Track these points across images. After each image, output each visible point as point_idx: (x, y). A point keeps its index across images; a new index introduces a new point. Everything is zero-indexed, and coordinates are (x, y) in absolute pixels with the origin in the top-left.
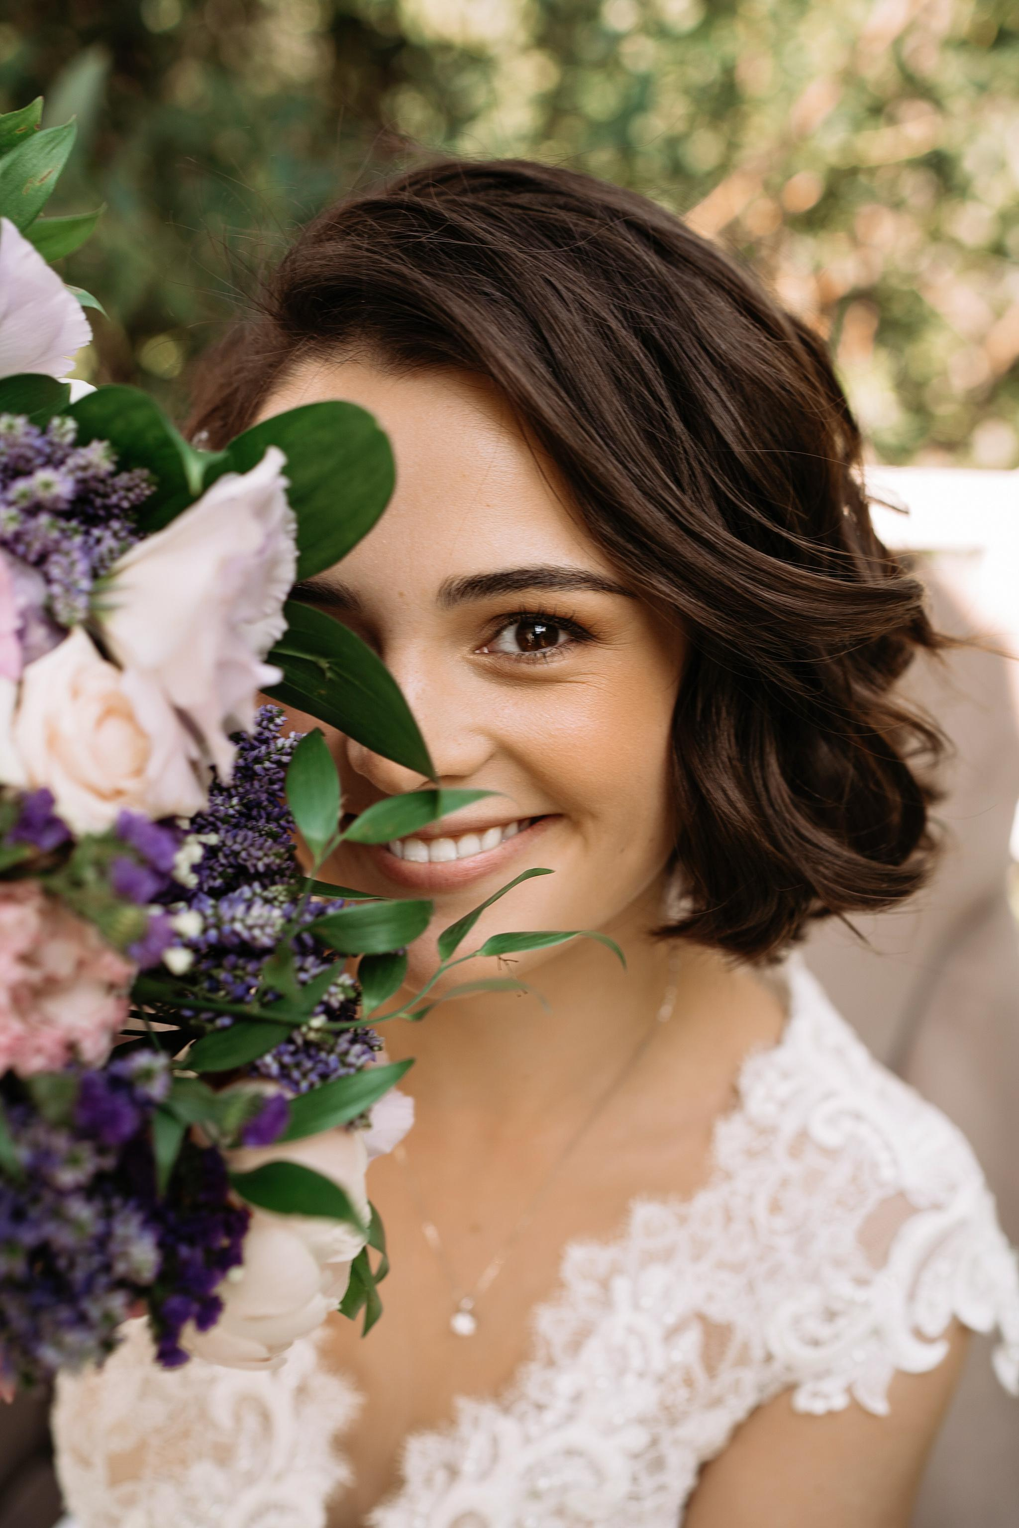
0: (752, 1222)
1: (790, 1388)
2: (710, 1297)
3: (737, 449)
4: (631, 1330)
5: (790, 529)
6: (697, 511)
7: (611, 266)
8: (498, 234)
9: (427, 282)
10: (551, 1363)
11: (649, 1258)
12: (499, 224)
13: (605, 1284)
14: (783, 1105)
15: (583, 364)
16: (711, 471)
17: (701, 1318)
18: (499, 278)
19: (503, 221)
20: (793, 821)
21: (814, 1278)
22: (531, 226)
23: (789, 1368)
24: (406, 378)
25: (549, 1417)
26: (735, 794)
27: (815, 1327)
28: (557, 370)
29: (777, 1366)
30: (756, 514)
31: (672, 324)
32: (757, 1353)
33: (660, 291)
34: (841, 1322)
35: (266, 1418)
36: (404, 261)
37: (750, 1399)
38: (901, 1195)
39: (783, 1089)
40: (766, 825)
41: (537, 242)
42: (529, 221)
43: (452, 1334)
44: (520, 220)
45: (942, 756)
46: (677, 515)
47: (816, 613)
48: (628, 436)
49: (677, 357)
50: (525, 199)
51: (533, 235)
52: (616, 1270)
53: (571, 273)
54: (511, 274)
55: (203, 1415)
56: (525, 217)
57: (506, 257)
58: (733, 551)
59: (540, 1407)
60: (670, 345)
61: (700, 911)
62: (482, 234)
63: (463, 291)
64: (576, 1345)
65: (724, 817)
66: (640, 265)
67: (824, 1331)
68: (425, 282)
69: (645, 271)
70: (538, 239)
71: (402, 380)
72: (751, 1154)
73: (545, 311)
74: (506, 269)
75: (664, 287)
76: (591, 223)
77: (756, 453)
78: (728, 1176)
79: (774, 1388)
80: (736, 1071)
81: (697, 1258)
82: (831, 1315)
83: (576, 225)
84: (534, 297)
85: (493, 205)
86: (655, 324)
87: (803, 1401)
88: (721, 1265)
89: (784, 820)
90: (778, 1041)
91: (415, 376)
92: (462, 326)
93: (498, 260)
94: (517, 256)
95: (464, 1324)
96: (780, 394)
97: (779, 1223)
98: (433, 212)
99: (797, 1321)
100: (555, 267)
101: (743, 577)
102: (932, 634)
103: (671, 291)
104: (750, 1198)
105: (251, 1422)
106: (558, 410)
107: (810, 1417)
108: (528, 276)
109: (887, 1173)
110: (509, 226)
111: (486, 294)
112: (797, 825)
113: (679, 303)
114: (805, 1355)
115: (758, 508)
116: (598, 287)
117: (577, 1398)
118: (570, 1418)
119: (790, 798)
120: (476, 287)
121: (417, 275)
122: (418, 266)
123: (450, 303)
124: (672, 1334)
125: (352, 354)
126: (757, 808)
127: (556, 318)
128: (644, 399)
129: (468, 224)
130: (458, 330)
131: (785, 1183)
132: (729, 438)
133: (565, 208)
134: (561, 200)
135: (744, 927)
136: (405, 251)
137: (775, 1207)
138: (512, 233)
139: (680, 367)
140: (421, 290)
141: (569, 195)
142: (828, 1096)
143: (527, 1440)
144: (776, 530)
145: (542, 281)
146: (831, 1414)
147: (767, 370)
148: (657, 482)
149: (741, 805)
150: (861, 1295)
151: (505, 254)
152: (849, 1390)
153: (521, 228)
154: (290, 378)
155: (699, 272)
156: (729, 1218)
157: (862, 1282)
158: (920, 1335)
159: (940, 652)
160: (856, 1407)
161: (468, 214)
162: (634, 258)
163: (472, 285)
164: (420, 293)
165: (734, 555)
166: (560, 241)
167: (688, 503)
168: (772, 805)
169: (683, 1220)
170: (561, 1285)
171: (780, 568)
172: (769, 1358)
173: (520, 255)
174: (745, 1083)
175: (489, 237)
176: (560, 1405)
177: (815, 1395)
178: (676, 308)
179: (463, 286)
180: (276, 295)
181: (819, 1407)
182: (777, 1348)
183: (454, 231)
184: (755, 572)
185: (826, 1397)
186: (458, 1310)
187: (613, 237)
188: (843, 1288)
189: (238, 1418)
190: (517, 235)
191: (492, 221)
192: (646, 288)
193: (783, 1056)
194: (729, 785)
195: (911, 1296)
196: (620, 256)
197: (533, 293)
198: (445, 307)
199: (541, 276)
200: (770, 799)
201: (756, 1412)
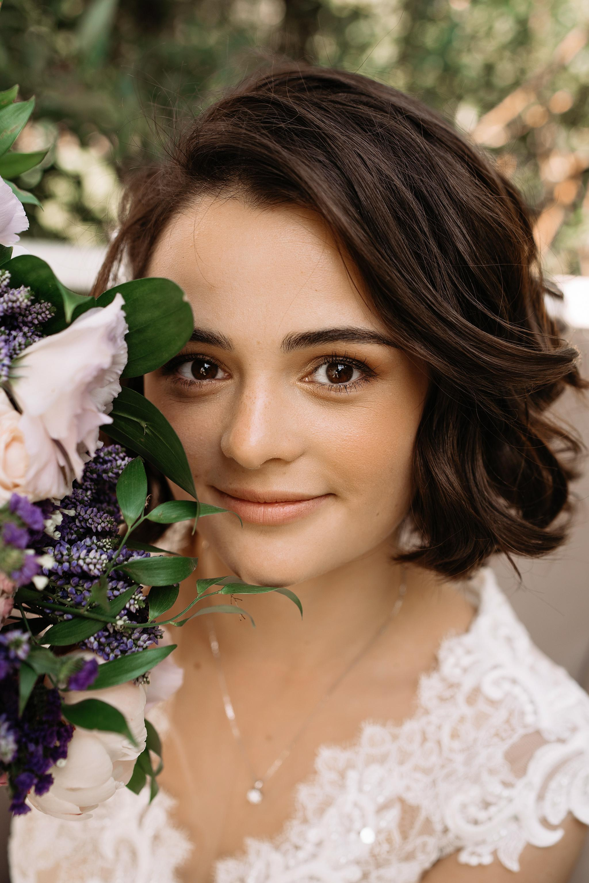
0: (439, 743)
1: (459, 850)
2: (408, 788)
3: (471, 265)
4: (356, 805)
5: (502, 317)
6: (445, 304)
7: (396, 145)
8: (327, 122)
9: (285, 153)
10: (305, 821)
11: (371, 760)
12: (327, 115)
13: (342, 775)
14: (465, 670)
15: (379, 208)
16: (454, 279)
17: (402, 801)
18: (329, 152)
19: (330, 113)
20: (489, 497)
21: (476, 780)
22: (347, 117)
23: (458, 838)
24: (267, 211)
25: (301, 855)
26: (453, 478)
27: (474, 812)
28: (362, 211)
29: (451, 835)
30: (480, 306)
31: (433, 184)
32: (438, 827)
33: (426, 162)
34: (493, 810)
35: (134, 854)
36: (268, 137)
37: (434, 857)
38: (538, 733)
39: (466, 661)
40: (471, 499)
41: (351, 127)
42: (346, 113)
43: (248, 803)
44: (340, 112)
45: (579, 455)
46: (432, 306)
47: (516, 370)
48: (405, 255)
49: (437, 205)
50: (342, 97)
51: (348, 122)
52: (350, 765)
53: (372, 149)
54: (336, 149)
55: (96, 850)
56: (343, 110)
57: (333, 138)
58: (467, 330)
59: (297, 848)
60: (431, 196)
61: (425, 547)
62: (318, 123)
63: (307, 159)
64: (321, 811)
65: (445, 492)
66: (415, 145)
67: (482, 815)
68: (283, 153)
69: (417, 148)
70: (351, 126)
71: (265, 212)
72: (442, 699)
73: (357, 174)
74: (333, 146)
75: (429, 159)
76: (385, 116)
77: (482, 268)
78: (427, 712)
79: (449, 850)
80: (438, 646)
81: (401, 763)
82: (487, 805)
83: (375, 117)
84: (350, 165)
85: (323, 101)
86: (424, 184)
87: (464, 858)
88: (417, 768)
89: (483, 495)
90: (467, 630)
91: (272, 210)
92: (306, 183)
93: (328, 140)
94: (340, 138)
95: (254, 797)
96: (498, 229)
97: (456, 745)
98: (288, 106)
99: (464, 807)
100: (362, 145)
101: (471, 346)
102: (580, 380)
103: (434, 162)
104: (439, 727)
105: (125, 856)
106: (362, 237)
107: (467, 866)
108: (346, 151)
109: (530, 719)
110: (334, 116)
111: (320, 162)
112: (490, 499)
113: (437, 170)
114: (469, 830)
115: (482, 303)
116: (389, 159)
117: (319, 844)
118: (314, 856)
119: (487, 481)
120: (314, 156)
121: (279, 148)
122: (278, 142)
123: (298, 168)
124: (382, 809)
125: (232, 193)
126: (467, 488)
127: (364, 179)
128: (414, 231)
129: (310, 116)
130: (303, 185)
131: (462, 719)
132: (467, 257)
133: (366, 104)
134: (364, 99)
135: (451, 560)
136: (271, 132)
137: (455, 735)
138: (335, 121)
139: (438, 211)
140: (281, 158)
141: (369, 96)
142: (495, 667)
143: (287, 868)
144: (493, 317)
145: (355, 155)
146: (480, 866)
147: (491, 214)
148: (421, 285)
149: (456, 484)
150: (506, 793)
151: (333, 136)
152: (495, 853)
153: (341, 117)
154: (191, 204)
155: (449, 149)
156: (425, 739)
157: (507, 785)
158: (545, 823)
159: (584, 390)
160: (497, 863)
161: (309, 107)
162: (411, 140)
163: (312, 155)
164: (280, 160)
165: (467, 332)
166: (365, 127)
167: (440, 299)
168: (477, 485)
169: (395, 737)
170: (315, 772)
171: (495, 342)
172: (446, 830)
173: (342, 137)
174: (442, 654)
175: (322, 125)
176: (308, 848)
177: (473, 854)
178: (436, 173)
179: (306, 156)
180: (184, 151)
181: (474, 861)
182: (450, 824)
183: (301, 120)
184: (479, 343)
185: (479, 855)
186: (253, 788)
187: (397, 126)
188: (496, 788)
189: (117, 853)
190: (339, 122)
191: (323, 112)
192: (419, 161)
193: (468, 640)
194: (449, 471)
195: (541, 797)
196: (402, 138)
197: (349, 162)
198: (296, 171)
199: (355, 151)
200: (476, 483)
201: (437, 864)
